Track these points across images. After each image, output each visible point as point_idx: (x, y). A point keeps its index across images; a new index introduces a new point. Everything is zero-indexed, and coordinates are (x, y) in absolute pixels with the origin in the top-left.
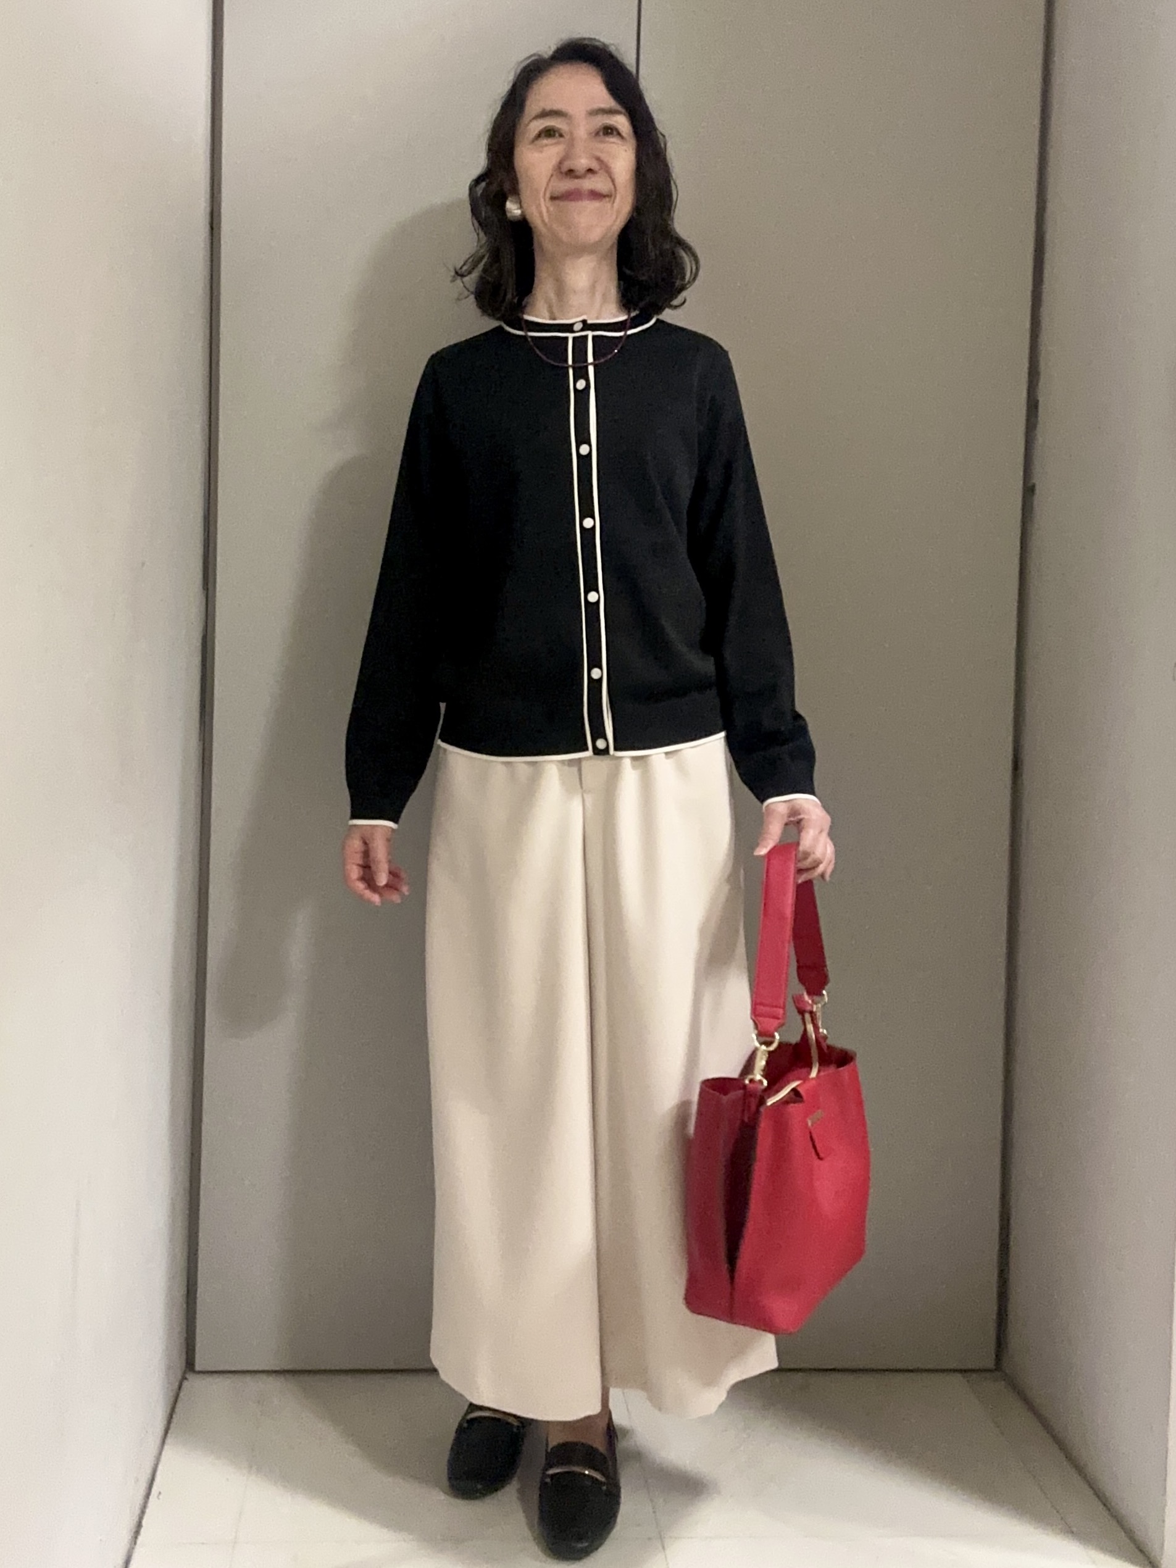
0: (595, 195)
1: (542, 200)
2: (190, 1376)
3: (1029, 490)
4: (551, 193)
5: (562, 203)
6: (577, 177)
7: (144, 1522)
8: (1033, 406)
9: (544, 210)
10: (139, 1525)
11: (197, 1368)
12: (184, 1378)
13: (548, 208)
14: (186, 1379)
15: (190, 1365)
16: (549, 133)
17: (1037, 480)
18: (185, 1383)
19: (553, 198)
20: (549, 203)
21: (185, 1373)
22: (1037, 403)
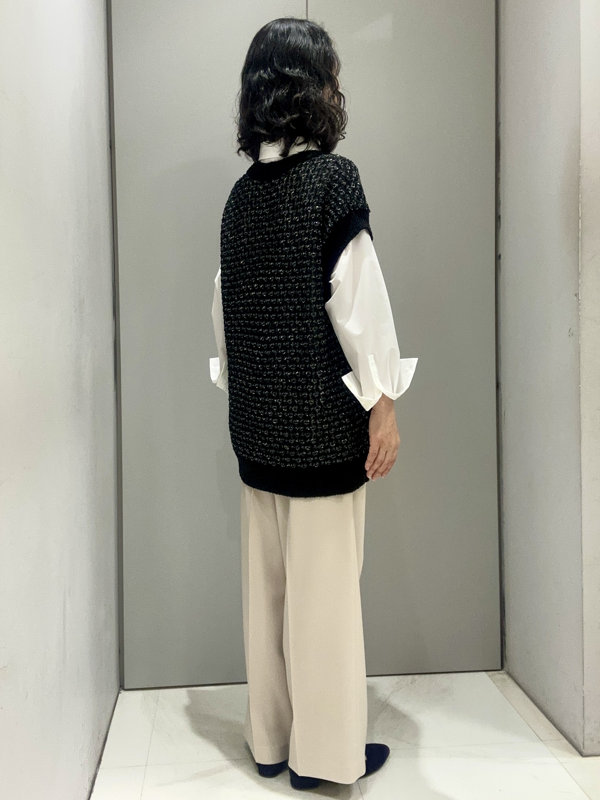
3: (498, 257)
8: (498, 218)
11: (125, 688)
14: (121, 693)
15: (122, 687)
17: (501, 251)
18: (120, 695)
21: (120, 690)
22: (499, 217)
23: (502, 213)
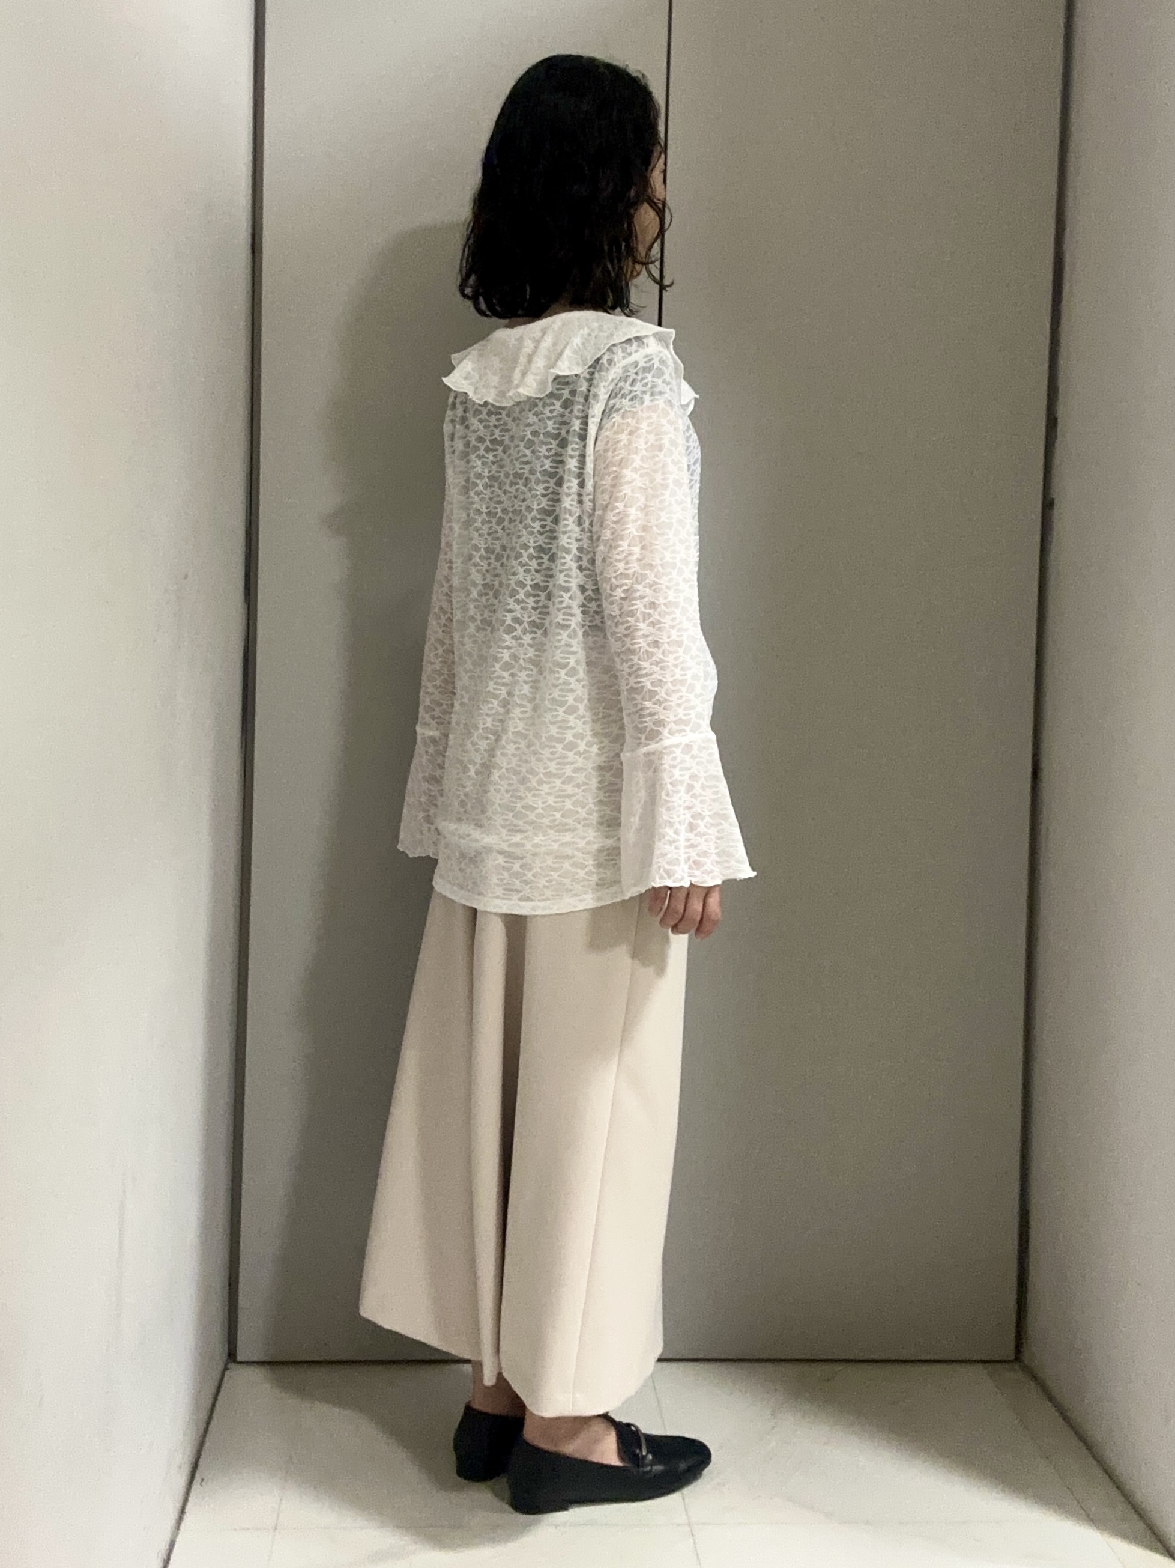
2: (231, 1365)
3: (1048, 505)
7: (187, 1509)
8: (1052, 424)
10: (183, 1512)
11: (239, 1359)
12: (226, 1369)
14: (229, 1367)
15: (232, 1356)
17: (1055, 493)
18: (227, 1373)
21: (226, 1365)
22: (1056, 419)
23: (1061, 412)
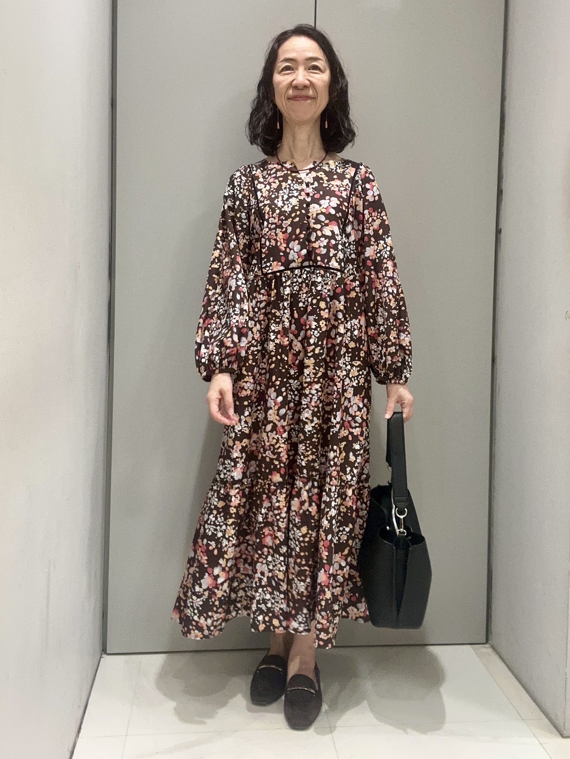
0: (308, 97)
1: (283, 99)
2: (103, 656)
3: (498, 232)
4: (287, 97)
5: (292, 101)
6: (299, 89)
7: (83, 727)
8: (500, 192)
9: (284, 103)
10: (80, 728)
11: (108, 652)
12: (101, 657)
13: (286, 104)
15: (104, 651)
16: (287, 68)
17: (502, 226)
18: (102, 659)
19: (289, 99)
20: (287, 102)
21: (102, 654)
23: (504, 188)
